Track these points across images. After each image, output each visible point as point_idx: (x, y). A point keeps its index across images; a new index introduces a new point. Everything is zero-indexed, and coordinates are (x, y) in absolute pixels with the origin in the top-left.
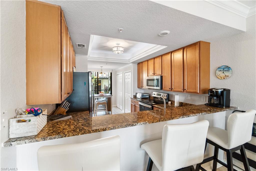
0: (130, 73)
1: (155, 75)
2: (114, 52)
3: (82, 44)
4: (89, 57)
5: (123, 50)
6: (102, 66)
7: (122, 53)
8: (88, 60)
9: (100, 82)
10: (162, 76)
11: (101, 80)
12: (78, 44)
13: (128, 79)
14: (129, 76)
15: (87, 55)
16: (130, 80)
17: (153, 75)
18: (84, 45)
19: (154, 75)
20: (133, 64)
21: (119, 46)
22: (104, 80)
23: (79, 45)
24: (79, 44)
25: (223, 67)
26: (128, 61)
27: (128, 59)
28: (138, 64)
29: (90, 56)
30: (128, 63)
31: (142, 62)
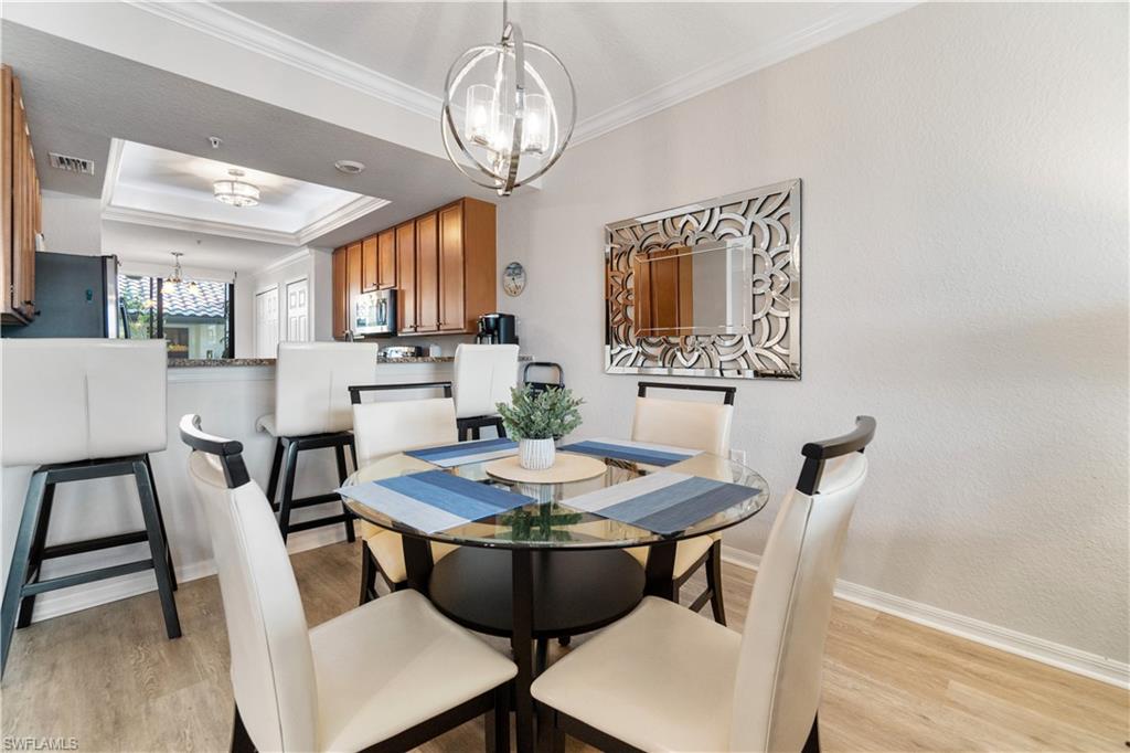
0: (304, 286)
1: (381, 287)
2: (219, 198)
3: (76, 159)
4: (109, 204)
5: (258, 197)
6: (177, 251)
7: (251, 204)
8: (104, 216)
9: (183, 337)
10: (396, 291)
11: (186, 330)
12: (58, 155)
13: (300, 306)
14: (302, 295)
15: (100, 198)
16: (304, 311)
17: (375, 288)
18: (84, 164)
19: (378, 289)
20: (313, 251)
21: (240, 179)
22: (203, 326)
23: (61, 159)
24: (64, 157)
25: (513, 266)
26: (293, 237)
27: (293, 231)
28: (333, 253)
29: (113, 203)
30: (293, 247)
31: (346, 247)
